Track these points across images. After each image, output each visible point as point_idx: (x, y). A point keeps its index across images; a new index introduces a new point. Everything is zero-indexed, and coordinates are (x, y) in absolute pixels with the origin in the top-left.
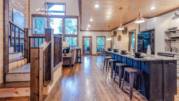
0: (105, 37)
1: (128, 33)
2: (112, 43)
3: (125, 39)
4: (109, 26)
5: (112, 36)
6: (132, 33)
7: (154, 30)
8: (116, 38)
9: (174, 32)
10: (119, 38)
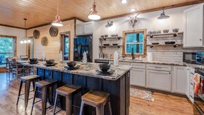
0: (14, 37)
1: (59, 35)
2: (29, 49)
3: (55, 43)
4: (25, 19)
5: (31, 37)
6: (65, 36)
7: (92, 35)
8: (39, 41)
9: (105, 39)
10: (45, 42)
